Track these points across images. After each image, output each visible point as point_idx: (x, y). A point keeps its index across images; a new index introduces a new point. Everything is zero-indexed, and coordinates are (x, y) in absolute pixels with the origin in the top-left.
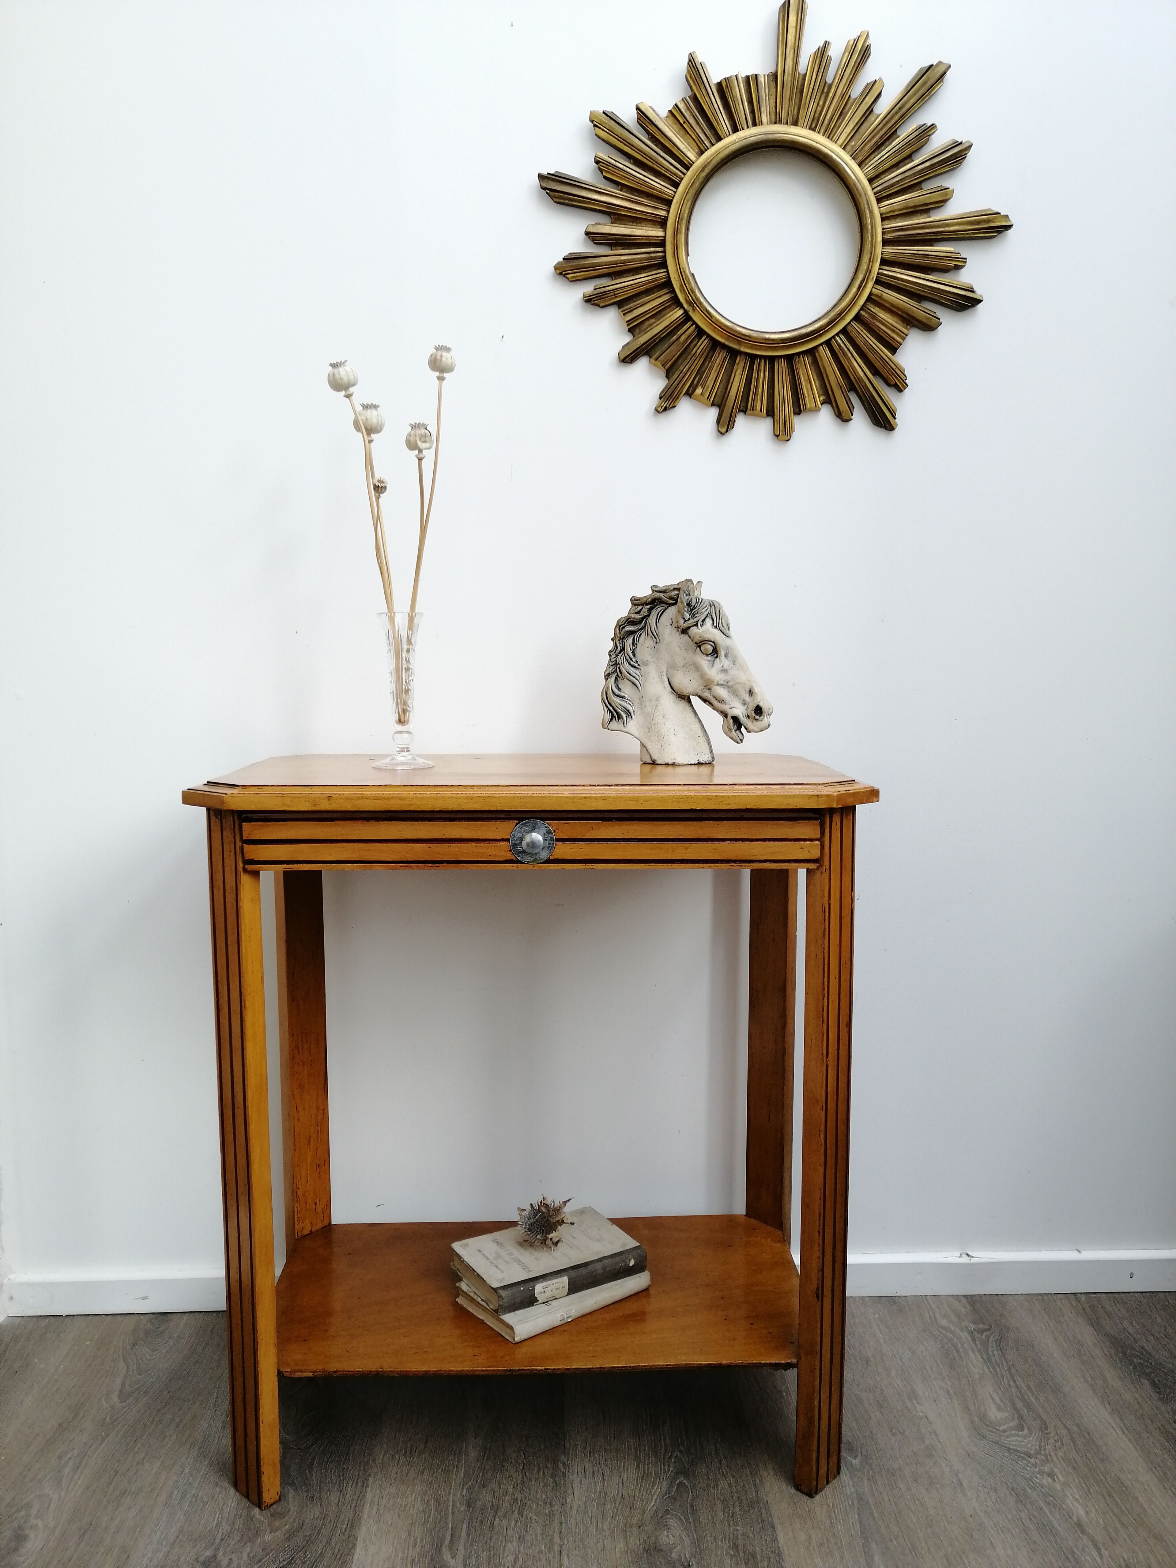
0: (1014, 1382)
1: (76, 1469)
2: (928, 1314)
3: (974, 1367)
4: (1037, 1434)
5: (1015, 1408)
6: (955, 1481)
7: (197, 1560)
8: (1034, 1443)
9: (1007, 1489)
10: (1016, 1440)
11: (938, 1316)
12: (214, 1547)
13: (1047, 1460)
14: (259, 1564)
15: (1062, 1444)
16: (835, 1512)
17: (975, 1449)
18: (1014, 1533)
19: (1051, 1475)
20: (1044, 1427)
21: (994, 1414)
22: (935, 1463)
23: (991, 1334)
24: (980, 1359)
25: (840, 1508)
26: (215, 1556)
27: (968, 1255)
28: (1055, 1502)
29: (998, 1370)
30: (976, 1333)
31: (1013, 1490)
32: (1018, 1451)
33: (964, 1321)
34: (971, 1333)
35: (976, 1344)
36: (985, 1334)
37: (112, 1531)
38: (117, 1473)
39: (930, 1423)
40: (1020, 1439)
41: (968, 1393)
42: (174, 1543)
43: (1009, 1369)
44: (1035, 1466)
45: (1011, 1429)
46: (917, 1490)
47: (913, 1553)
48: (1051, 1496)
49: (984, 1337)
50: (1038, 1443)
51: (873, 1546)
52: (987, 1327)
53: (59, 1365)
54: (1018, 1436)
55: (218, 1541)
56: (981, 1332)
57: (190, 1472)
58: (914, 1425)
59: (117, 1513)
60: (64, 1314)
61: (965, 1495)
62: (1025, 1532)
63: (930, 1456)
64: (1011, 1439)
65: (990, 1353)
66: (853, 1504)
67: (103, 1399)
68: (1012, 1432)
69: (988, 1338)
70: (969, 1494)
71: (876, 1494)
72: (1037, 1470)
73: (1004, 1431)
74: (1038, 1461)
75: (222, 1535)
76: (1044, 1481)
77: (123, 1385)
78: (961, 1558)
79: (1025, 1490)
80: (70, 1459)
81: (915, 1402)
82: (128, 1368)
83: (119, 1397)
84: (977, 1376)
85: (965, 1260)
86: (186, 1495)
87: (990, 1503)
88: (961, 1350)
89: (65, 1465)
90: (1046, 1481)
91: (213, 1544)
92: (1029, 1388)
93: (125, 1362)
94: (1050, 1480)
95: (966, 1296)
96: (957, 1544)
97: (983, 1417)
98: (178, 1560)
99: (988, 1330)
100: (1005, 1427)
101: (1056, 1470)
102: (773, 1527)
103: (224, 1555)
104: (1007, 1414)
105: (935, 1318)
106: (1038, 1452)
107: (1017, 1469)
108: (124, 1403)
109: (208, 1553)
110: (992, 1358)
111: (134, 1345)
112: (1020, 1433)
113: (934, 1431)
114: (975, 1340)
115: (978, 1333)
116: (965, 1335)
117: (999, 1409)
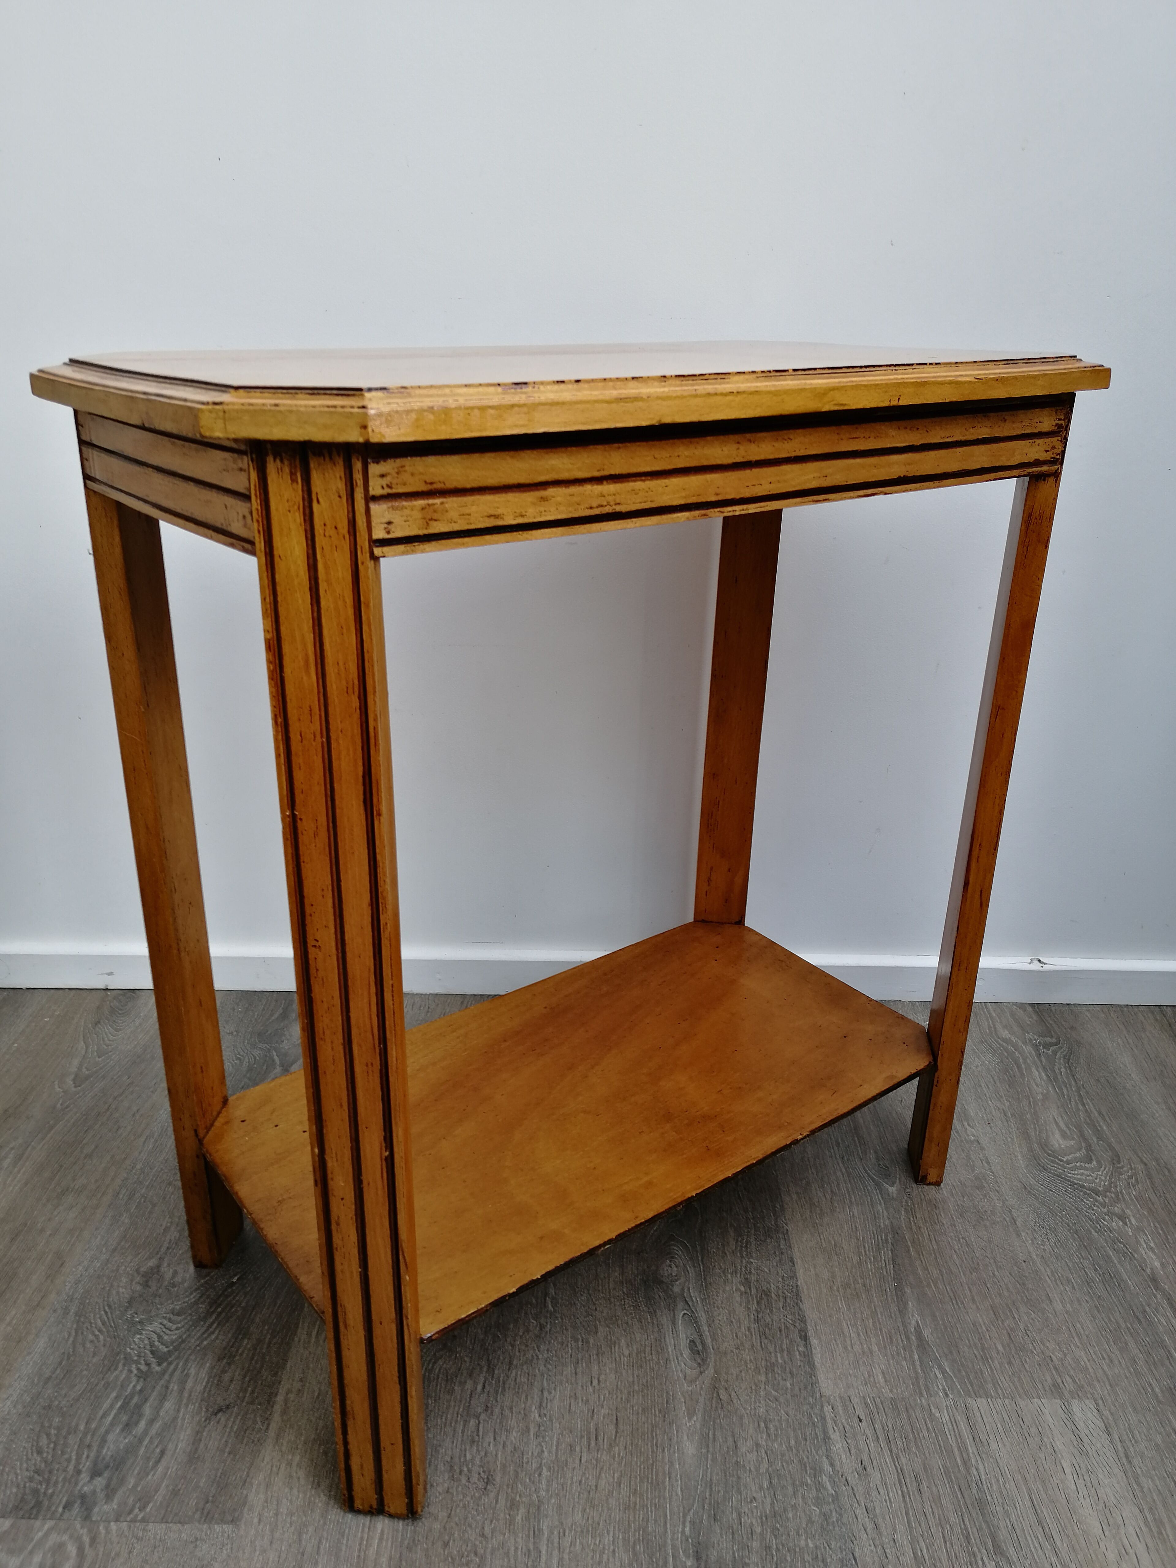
0: (1083, 1105)
1: (19, 1158)
2: (986, 1023)
3: (1037, 1086)
4: (1107, 1169)
5: (1082, 1135)
6: (1007, 1219)
7: (137, 1271)
8: (1103, 1178)
9: (1069, 1231)
10: (1082, 1174)
11: (999, 1027)
12: (159, 1256)
13: (1118, 1199)
14: (207, 1278)
15: (1137, 1180)
16: (864, 1247)
17: (1033, 1182)
18: (1075, 1284)
19: (1122, 1218)
20: (1116, 1159)
21: (1057, 1141)
22: (985, 1196)
23: (1060, 1048)
24: (1045, 1077)
25: (872, 1243)
26: (158, 1266)
27: (1039, 961)
28: (1125, 1249)
29: (1065, 1091)
30: (1041, 1048)
31: (1076, 1232)
32: (1083, 1187)
33: (1028, 1033)
34: (1036, 1047)
35: (1041, 1061)
36: (1052, 1048)
37: (48, 1233)
38: (61, 1166)
39: (983, 1149)
40: (1086, 1172)
41: (1028, 1116)
42: (114, 1250)
43: (1078, 1090)
44: (1104, 1205)
45: (1076, 1160)
46: (962, 1227)
47: (954, 1302)
48: (1121, 1243)
49: (1050, 1052)
50: (1108, 1178)
51: (908, 1290)
52: (1054, 1040)
53: (13, 1043)
54: (1086, 1169)
55: (163, 1249)
56: (1047, 1046)
57: (141, 1169)
58: (963, 1150)
59: (55, 1213)
60: (24, 987)
61: (1018, 1235)
62: (1088, 1284)
63: (980, 1188)
64: (1076, 1172)
65: (1057, 1071)
66: (886, 1240)
67: (56, 1083)
68: (1078, 1164)
69: (1055, 1053)
70: (1023, 1234)
71: (914, 1227)
72: (1105, 1210)
73: (1068, 1162)
74: (1107, 1200)
75: (170, 1243)
76: (1114, 1224)
77: (80, 1068)
78: (1011, 1311)
79: (1091, 1232)
80: (12, 1149)
81: (966, 1124)
82: (87, 1048)
83: (74, 1080)
84: (1040, 1097)
85: (1036, 966)
86: (134, 1195)
87: (1048, 1247)
88: (1023, 1066)
89: (5, 1157)
90: (1116, 1224)
91: (157, 1253)
92: (1100, 1113)
93: (84, 1042)
94: (1121, 1223)
95: (1032, 1005)
96: (1006, 1293)
97: (1044, 1145)
98: (117, 1270)
99: (1056, 1044)
100: (1070, 1157)
101: (1128, 1212)
102: (792, 1260)
103: (169, 1265)
104: (1072, 1143)
105: (995, 1028)
106: (1107, 1190)
107: (1082, 1209)
108: (79, 1088)
109: (152, 1263)
110: (1059, 1077)
111: (96, 1024)
112: (1087, 1165)
113: (987, 1158)
114: (1040, 1054)
115: (1044, 1048)
116: (1028, 1049)
117: (1064, 1135)
